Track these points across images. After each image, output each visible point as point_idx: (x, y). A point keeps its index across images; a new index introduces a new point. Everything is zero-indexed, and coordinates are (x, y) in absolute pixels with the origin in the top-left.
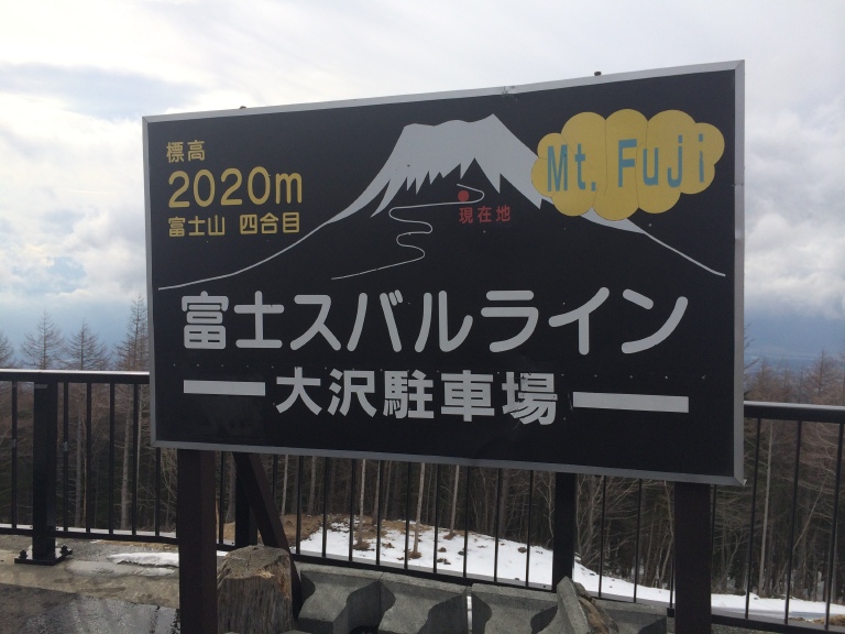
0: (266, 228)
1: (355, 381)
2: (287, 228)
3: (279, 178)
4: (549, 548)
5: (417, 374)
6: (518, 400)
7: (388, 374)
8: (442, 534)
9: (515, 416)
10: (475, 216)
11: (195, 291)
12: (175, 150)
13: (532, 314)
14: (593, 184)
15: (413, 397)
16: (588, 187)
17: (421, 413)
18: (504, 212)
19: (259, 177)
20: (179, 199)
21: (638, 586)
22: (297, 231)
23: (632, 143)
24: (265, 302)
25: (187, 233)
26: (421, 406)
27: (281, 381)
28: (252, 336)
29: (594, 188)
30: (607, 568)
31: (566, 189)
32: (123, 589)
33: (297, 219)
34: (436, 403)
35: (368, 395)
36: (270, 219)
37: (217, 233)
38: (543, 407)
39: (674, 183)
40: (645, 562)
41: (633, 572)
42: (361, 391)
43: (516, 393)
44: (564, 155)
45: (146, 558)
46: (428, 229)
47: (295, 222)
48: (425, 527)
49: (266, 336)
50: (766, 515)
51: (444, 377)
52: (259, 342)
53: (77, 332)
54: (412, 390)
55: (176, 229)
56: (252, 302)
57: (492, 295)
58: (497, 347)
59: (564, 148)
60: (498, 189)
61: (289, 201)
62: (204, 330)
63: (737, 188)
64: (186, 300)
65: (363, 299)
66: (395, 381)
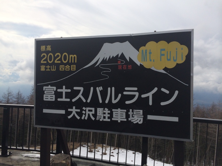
0: (67, 69)
1: (89, 111)
2: (72, 69)
3: (70, 56)
4: (141, 153)
5: (106, 109)
6: (133, 117)
7: (98, 109)
8: (112, 148)
9: (132, 121)
10: (122, 68)
11: (47, 85)
12: (43, 48)
13: (137, 94)
14: (154, 60)
15: (105, 115)
16: (152, 61)
17: (107, 120)
18: (130, 67)
19: (65, 55)
20: (44, 61)
21: (164, 163)
22: (75, 70)
23: (164, 50)
24: (66, 89)
25: (45, 70)
26: (107, 118)
27: (69, 110)
28: (62, 98)
29: (154, 61)
30: (156, 158)
31: (146, 61)
32: (25, 164)
33: (75, 67)
34: (111, 117)
35: (92, 114)
36: (68, 67)
37: (53, 70)
38: (139, 119)
39: (175, 61)
40: (166, 157)
41: (163, 159)
42: (91, 113)
43: (132, 115)
44: (146, 52)
45: (32, 156)
46: (110, 70)
47: (74, 68)
48: (108, 146)
49: (66, 98)
50: (198, 145)
51: (113, 110)
52: (64, 99)
53: (17, 92)
54: (104, 113)
55: (43, 68)
56: (62, 89)
57: (126, 89)
58: (127, 102)
59: (146, 50)
60: (128, 61)
61: (73, 62)
62: (49, 95)
63: (191, 62)
64: (44, 88)
65: (92, 88)
66: (100, 110)
